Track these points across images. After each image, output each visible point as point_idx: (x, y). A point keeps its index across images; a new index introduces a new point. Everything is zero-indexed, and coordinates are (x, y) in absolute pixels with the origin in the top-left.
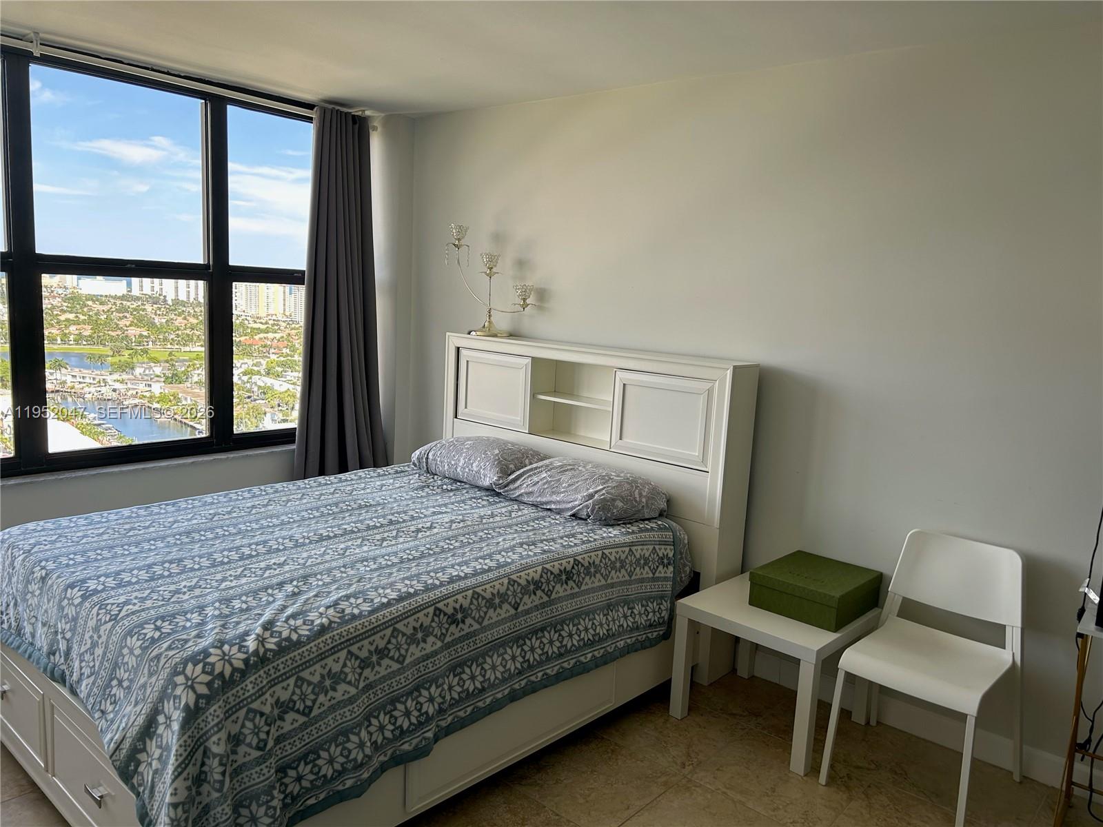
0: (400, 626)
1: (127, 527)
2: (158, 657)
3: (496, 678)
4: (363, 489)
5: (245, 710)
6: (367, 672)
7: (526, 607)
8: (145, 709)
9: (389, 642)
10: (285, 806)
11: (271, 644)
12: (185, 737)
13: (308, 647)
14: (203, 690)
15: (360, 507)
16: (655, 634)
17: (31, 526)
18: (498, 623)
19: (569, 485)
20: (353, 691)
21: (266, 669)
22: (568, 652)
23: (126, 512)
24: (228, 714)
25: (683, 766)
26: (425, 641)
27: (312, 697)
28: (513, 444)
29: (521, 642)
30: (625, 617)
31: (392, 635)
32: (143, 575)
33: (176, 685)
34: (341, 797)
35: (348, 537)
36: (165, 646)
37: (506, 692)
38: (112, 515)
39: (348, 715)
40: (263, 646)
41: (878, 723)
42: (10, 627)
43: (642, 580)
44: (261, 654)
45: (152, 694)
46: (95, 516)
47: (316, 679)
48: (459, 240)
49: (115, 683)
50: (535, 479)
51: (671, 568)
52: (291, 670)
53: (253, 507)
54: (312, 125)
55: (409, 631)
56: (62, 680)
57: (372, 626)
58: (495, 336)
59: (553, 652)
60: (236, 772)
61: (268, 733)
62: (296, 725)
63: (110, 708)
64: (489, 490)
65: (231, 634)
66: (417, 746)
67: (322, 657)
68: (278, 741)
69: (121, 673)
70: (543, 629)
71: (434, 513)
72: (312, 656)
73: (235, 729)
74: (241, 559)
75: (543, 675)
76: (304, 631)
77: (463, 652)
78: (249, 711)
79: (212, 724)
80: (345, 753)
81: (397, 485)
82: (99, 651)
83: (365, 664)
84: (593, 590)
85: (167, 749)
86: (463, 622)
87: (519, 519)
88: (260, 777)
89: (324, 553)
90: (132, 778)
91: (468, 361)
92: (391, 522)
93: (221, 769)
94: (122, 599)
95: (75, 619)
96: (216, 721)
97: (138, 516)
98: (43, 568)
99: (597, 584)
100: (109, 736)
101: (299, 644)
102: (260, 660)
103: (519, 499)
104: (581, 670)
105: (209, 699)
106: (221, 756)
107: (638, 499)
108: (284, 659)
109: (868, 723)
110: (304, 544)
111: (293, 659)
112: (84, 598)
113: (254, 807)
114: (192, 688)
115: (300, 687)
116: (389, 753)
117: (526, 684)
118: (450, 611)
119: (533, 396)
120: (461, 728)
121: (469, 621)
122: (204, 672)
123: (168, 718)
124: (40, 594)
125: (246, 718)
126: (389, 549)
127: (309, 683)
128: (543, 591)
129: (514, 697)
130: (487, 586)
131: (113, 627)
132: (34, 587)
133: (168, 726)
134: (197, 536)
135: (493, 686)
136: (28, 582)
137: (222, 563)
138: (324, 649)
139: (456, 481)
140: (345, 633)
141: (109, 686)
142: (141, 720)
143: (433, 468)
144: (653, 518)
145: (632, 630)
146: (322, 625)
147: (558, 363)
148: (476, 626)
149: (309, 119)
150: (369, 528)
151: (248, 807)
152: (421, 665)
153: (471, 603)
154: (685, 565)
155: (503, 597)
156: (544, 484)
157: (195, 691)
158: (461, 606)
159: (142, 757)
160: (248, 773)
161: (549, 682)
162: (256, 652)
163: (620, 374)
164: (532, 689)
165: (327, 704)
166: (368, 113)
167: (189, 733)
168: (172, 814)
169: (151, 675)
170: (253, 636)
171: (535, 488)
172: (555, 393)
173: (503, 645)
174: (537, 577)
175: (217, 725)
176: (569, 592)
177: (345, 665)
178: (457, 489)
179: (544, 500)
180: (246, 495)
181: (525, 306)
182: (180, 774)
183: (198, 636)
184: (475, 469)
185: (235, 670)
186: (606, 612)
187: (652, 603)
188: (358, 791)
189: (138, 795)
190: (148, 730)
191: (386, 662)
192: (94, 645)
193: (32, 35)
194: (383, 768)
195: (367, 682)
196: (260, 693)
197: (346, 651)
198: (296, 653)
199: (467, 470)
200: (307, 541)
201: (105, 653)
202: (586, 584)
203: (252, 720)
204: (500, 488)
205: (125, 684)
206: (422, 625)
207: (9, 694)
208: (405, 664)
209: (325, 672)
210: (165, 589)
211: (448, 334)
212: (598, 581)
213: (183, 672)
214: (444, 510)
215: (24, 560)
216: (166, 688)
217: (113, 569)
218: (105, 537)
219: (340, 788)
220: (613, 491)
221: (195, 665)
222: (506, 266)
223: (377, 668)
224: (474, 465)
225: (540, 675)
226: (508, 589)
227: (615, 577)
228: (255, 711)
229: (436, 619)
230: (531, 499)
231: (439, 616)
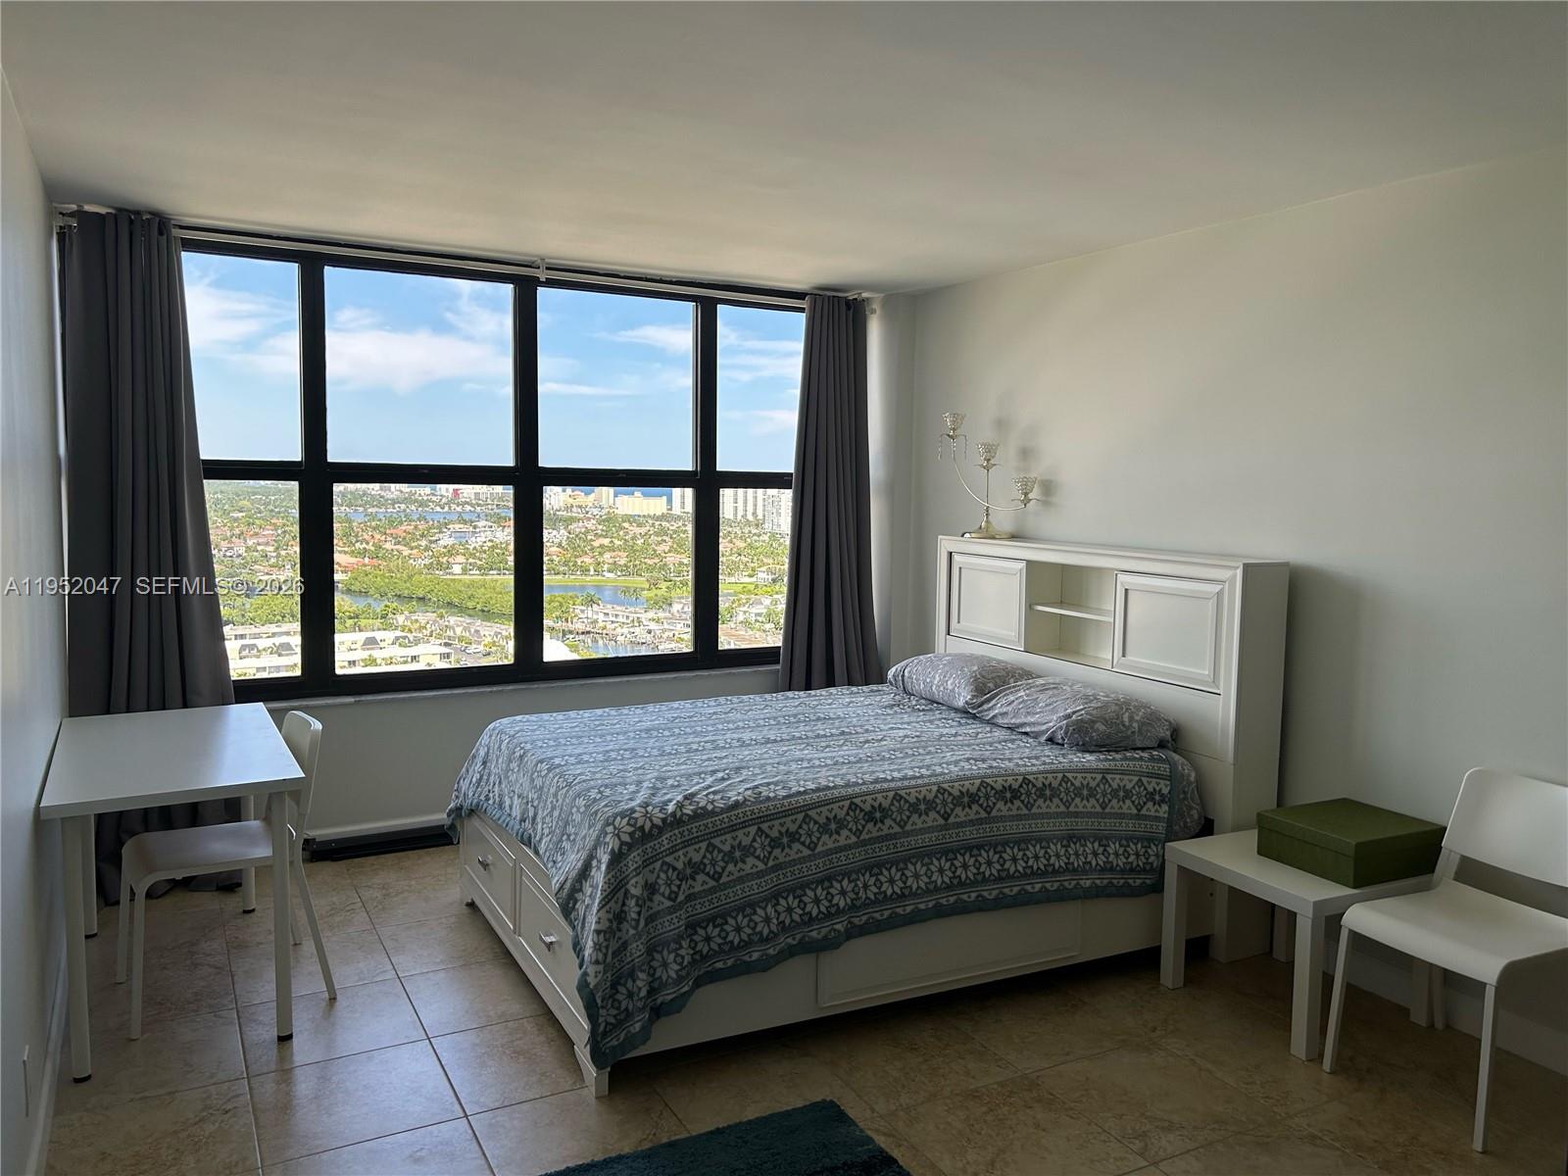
0: (812, 813)
1: (597, 723)
2: (596, 812)
3: (919, 887)
4: (830, 704)
5: (660, 862)
6: (777, 852)
7: (958, 820)
8: (583, 855)
9: (800, 827)
10: (693, 962)
11: (688, 810)
12: (610, 876)
13: (721, 817)
14: (626, 838)
15: (819, 719)
16: (1138, 882)
17: (518, 718)
18: (923, 831)
19: (1047, 705)
20: (761, 866)
21: (681, 830)
22: (1011, 877)
23: (599, 712)
24: (647, 863)
25: (1154, 1029)
26: (838, 833)
27: (722, 864)
28: (999, 662)
29: (951, 856)
30: (1095, 854)
31: (804, 821)
32: (600, 757)
33: (607, 833)
34: (744, 969)
35: (793, 742)
36: (603, 804)
37: (931, 905)
38: (587, 714)
39: (755, 888)
40: (681, 810)
41: (1448, 1027)
42: (494, 803)
43: (1122, 816)
44: (678, 816)
45: (589, 843)
46: (572, 714)
47: (726, 848)
48: (954, 429)
49: (565, 837)
50: (1012, 698)
51: (1165, 808)
52: (703, 835)
53: (715, 713)
54: (804, 314)
55: (822, 820)
56: (528, 843)
57: (784, 809)
58: (994, 538)
59: (991, 874)
60: (650, 919)
61: (679, 887)
62: (706, 887)
63: (560, 858)
64: (964, 712)
65: (657, 800)
66: (826, 936)
67: (733, 828)
68: (690, 898)
69: (571, 830)
70: (979, 847)
71: (892, 728)
72: (724, 826)
73: (652, 879)
74: (687, 752)
75: (978, 897)
76: (720, 804)
77: (882, 853)
78: (664, 863)
79: (632, 868)
80: (752, 924)
81: (866, 703)
82: (556, 813)
83: (775, 843)
84: (1049, 816)
85: (594, 887)
86: (882, 822)
87: (985, 740)
88: (671, 925)
89: (765, 753)
90: (571, 913)
91: (960, 568)
92: (843, 733)
93: (637, 909)
94: (578, 772)
95: (541, 788)
96: (635, 866)
97: (609, 715)
98: (522, 748)
99: (1053, 809)
100: (556, 879)
101: (713, 813)
102: (675, 821)
103: (995, 721)
104: (1024, 901)
105: (630, 846)
106: (638, 898)
107: (1127, 724)
108: (697, 824)
109: (1432, 1026)
110: (749, 745)
111: (706, 826)
112: (549, 770)
113: (665, 952)
114: (618, 836)
115: (711, 853)
116: (798, 937)
117: (956, 902)
118: (868, 808)
119: (1030, 606)
120: (877, 932)
121: (888, 822)
122: (628, 824)
123: (599, 861)
124: (518, 770)
125: (661, 870)
126: (829, 755)
127: (720, 851)
128: (981, 806)
129: (940, 912)
130: (913, 791)
131: (568, 791)
132: (514, 765)
133: (599, 868)
134: (655, 733)
135: (914, 895)
136: (510, 761)
137: (670, 754)
138: (735, 822)
140: (756, 811)
141: (561, 841)
142: (579, 865)
143: (909, 687)
144: (1149, 748)
145: (1103, 870)
146: (737, 802)
147: (1064, 567)
148: (897, 829)
149: (802, 310)
150: (818, 736)
151: (661, 952)
152: (834, 856)
153: (892, 804)
154: (1190, 808)
155: (931, 805)
156: (1021, 703)
157: (619, 838)
158: (880, 804)
159: (579, 896)
160: (661, 920)
161: (982, 906)
162: (674, 814)
163: (1122, 577)
164: (961, 909)
165: (736, 875)
166: (865, 295)
167: (612, 873)
168: (596, 940)
169: (590, 827)
170: (675, 802)
171: (1010, 708)
172: (1061, 604)
173: (929, 855)
174: (973, 790)
175: (635, 869)
176: (1015, 812)
177: (754, 840)
178: (931, 710)
179: (1018, 721)
181: (1027, 501)
182: (604, 906)
183: (631, 799)
184: (950, 687)
185: (653, 826)
186: (1065, 842)
187: (1136, 844)
188: (766, 965)
189: (574, 928)
190: (584, 873)
191: (796, 846)
192: (553, 808)
193: (539, 261)
194: (790, 952)
195: (777, 862)
196: (673, 850)
198: (709, 821)
199: (942, 689)
200: (754, 742)
201: (560, 815)
202: (1039, 807)
203: (666, 872)
204: (973, 708)
205: (572, 838)
206: (835, 816)
207: (491, 867)
208: (816, 851)
209: (736, 843)
210: (613, 768)
211: (940, 537)
212: (1055, 806)
213: (613, 824)
214: (906, 726)
215: (508, 743)
216: (600, 837)
217: (577, 751)
218: (577, 729)
219: (747, 958)
220: (1095, 712)
221: (622, 819)
222: (1007, 456)
223: (787, 850)
224: (949, 682)
225: (973, 895)
226: (936, 796)
227: (1079, 805)
228: (669, 865)
229: (851, 813)
230: (1006, 721)
231: (854, 811)
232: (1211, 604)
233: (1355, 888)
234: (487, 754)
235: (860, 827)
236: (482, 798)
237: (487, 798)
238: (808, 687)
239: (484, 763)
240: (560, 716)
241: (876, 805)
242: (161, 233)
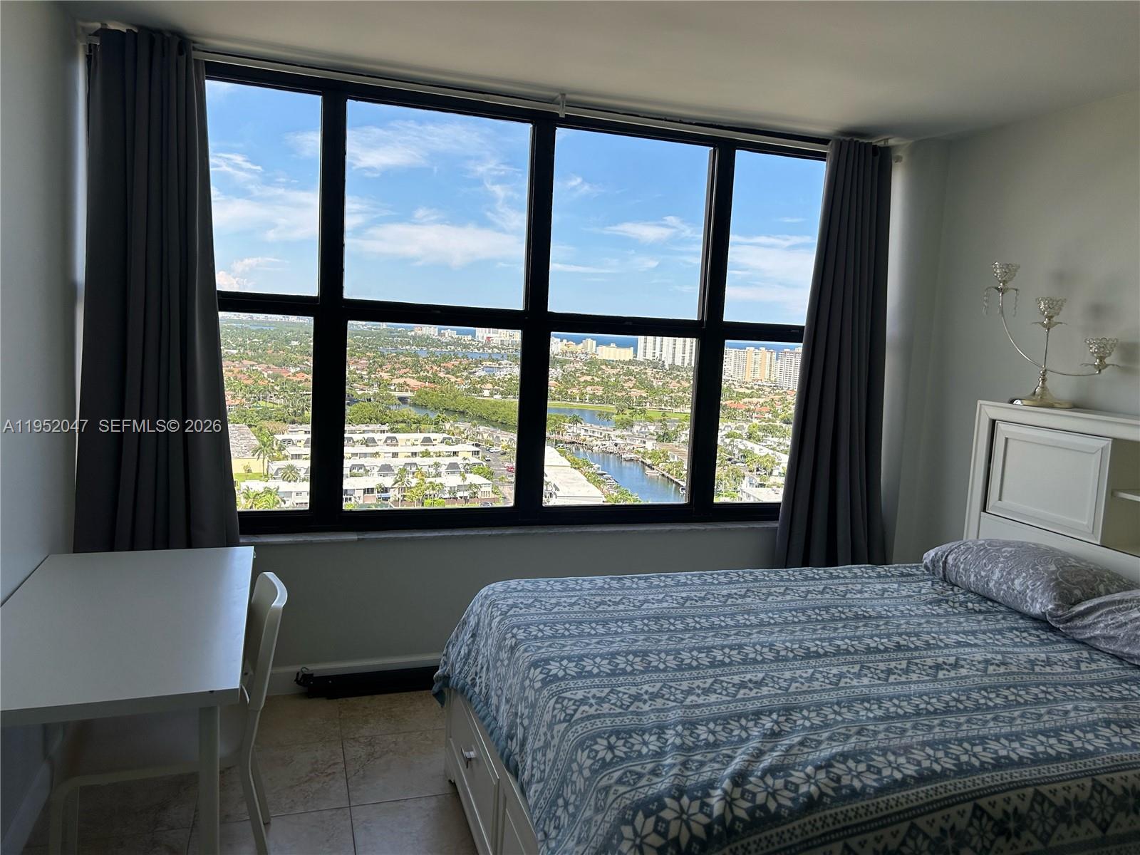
0: (920, 822)
1: (598, 599)
2: (607, 789)
4: (861, 592)
7: (1120, 831)
9: (904, 843)
11: (742, 810)
13: (790, 826)
15: (857, 617)
17: (513, 583)
21: (733, 846)
23: (599, 581)
28: (1078, 559)
31: (909, 834)
32: (606, 666)
33: (622, 838)
35: (842, 659)
36: (616, 775)
38: (586, 583)
40: (732, 811)
42: (481, 692)
44: (728, 823)
45: (596, 836)
46: (570, 581)
48: (1004, 282)
49: (561, 802)
50: (1122, 619)
53: (729, 596)
54: (825, 162)
55: (935, 833)
56: (515, 773)
58: (1052, 407)
63: (553, 834)
64: (1041, 622)
65: (693, 779)
67: (808, 845)
69: (568, 793)
71: (959, 644)
72: (795, 841)
74: (712, 665)
76: (786, 800)
81: (904, 593)
82: (551, 755)
86: (1018, 836)
87: (1094, 676)
89: (811, 679)
91: (1007, 439)
92: (899, 647)
94: (580, 695)
95: (533, 706)
97: (610, 588)
98: (514, 636)
101: (775, 819)
102: (726, 831)
103: (1092, 642)
108: (756, 837)
110: (786, 659)
111: (769, 840)
112: (544, 683)
114: (641, 849)
118: (997, 814)
119: (1112, 493)
121: (1027, 835)
122: (655, 830)
124: (508, 665)
126: (899, 689)
130: (1058, 786)
131: (566, 730)
132: (504, 655)
134: (666, 624)
136: (500, 648)
137: (690, 667)
138: (811, 835)
139: (986, 598)
140: (840, 815)
141: (555, 803)
143: (952, 576)
146: (809, 796)
148: (1038, 846)
149: (820, 156)
150: (869, 650)
153: (1032, 809)
155: (1083, 809)
156: (1136, 628)
158: (1016, 809)
162: (721, 819)
166: (892, 142)
169: (598, 810)
170: (719, 792)
171: (1121, 633)
178: (988, 612)
180: (722, 579)
181: (1100, 368)
183: (654, 772)
184: (1018, 587)
185: (693, 838)
192: (547, 745)
193: (560, 97)
197: (841, 844)
198: (773, 832)
199: (1004, 587)
200: (791, 655)
201: (555, 760)
204: (1059, 622)
205: (571, 809)
206: (953, 827)
210: (625, 691)
211: (980, 402)
213: (633, 821)
215: (499, 622)
216: (611, 837)
217: (577, 651)
218: (576, 608)
221: (646, 817)
224: (1016, 582)
226: (1092, 797)
229: (976, 822)
230: (1112, 647)
231: (980, 819)
234: (478, 624)
235: (987, 844)
236: (469, 679)
237: (474, 685)
239: (474, 636)
240: (556, 584)
241: (1010, 809)
242: (181, 52)
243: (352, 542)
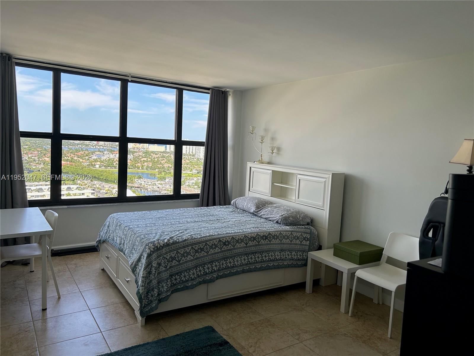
0: (208, 243)
1: (143, 215)
2: (143, 242)
3: (238, 264)
4: (214, 211)
5: (162, 257)
6: (197, 254)
7: (250, 245)
8: (139, 255)
9: (204, 247)
10: (171, 286)
11: (171, 241)
12: (147, 261)
13: (181, 244)
14: (152, 250)
15: (211, 215)
16: (300, 263)
17: (119, 213)
18: (240, 248)
19: (276, 212)
20: (192, 258)
21: (169, 247)
22: (264, 261)
23: (144, 212)
24: (158, 257)
25: (303, 305)
26: (215, 249)
27: (181, 257)
28: (263, 199)
29: (247, 255)
30: (288, 255)
31: (205, 245)
32: (144, 226)
33: (146, 248)
34: (187, 288)
35: (203, 222)
36: (145, 240)
37: (241, 269)
38: (140, 213)
39: (190, 264)
40: (169, 242)
41: (383, 304)
42: (111, 239)
43: (296, 244)
44: (168, 243)
45: (141, 251)
46: (136, 212)
47: (182, 253)
48: (253, 131)
49: (133, 249)
50: (266, 210)
51: (308, 242)
52: (175, 249)
53: (179, 213)
54: (209, 95)
55: (211, 245)
56: (122, 251)
57: (199, 241)
58: (263, 163)
59: (259, 261)
60: (159, 273)
61: (168, 264)
62: (176, 264)
63: (131, 256)
64: (253, 214)
65: (161, 238)
66: (211, 278)
67: (184, 247)
68: (170, 267)
69: (135, 247)
70: (256, 253)
71: (232, 218)
72: (181, 246)
73: (159, 261)
74: (171, 224)
75: (255, 267)
76: (181, 240)
77: (228, 254)
78: (163, 257)
79: (154, 258)
80: (189, 275)
81: (225, 211)
82: (131, 242)
83: (197, 251)
84: (276, 244)
85: (142, 264)
86: (228, 245)
87: (259, 222)
88: (165, 275)
89: (194, 225)
90: (135, 272)
91: (253, 172)
92: (217, 219)
93: (155, 270)
94: (138, 230)
95: (126, 235)
96: (155, 258)
97: (147, 213)
98: (120, 223)
99: (277, 242)
100: (130, 261)
101: (178, 242)
102: (167, 245)
103: (262, 216)
104: (268, 268)
105: (153, 252)
106: (155, 267)
107: (298, 218)
108: (173, 246)
109: (379, 304)
110: (190, 223)
112: (129, 229)
113: (163, 283)
114: (150, 249)
115: (177, 254)
116: (202, 279)
117: (248, 269)
118: (224, 241)
119: (273, 183)
120: (225, 277)
121: (230, 245)
122: (153, 245)
123: (144, 256)
125: (162, 259)
126: (213, 226)
127: (180, 254)
128: (257, 241)
129: (244, 272)
130: (237, 236)
131: (134, 235)
132: (118, 228)
133: (144, 258)
134: (161, 219)
135: (236, 266)
136: (116, 226)
137: (166, 225)
138: (185, 245)
139: (244, 211)
140: (191, 242)
141: (132, 250)
142: (138, 257)
143: (237, 206)
144: (304, 225)
145: (290, 260)
146: (186, 239)
147: (283, 173)
148: (232, 247)
149: (209, 93)
150: (210, 220)
151: (162, 283)
152: (214, 255)
153: (231, 240)
154: (315, 242)
155: (242, 241)
156: (269, 212)
157: (150, 250)
158: (228, 240)
159: (137, 267)
160: (162, 274)
161: (256, 270)
162: (167, 243)
163: (299, 176)
164: (250, 271)
165: (185, 261)
166: (228, 90)
167: (148, 260)
168: (142, 279)
169: (141, 246)
170: (167, 239)
171: (266, 213)
172: (282, 183)
173: (241, 255)
174: (254, 236)
175: (155, 259)
176: (266, 243)
177: (190, 250)
178: (243, 213)
179: (268, 217)
180: (179, 210)
181: (273, 153)
182: (145, 270)
183: (154, 238)
185: (160, 246)
186: (280, 252)
187: (300, 252)
188: (193, 287)
189: (135, 276)
190: (139, 260)
191: (203, 252)
192: (130, 241)
193: (129, 75)
194: (200, 283)
195: (197, 257)
196: (166, 253)
197: (191, 247)
198: (177, 245)
199: (247, 207)
200: (191, 222)
201: (132, 242)
202: (273, 241)
203: (164, 260)
204: (256, 213)
205: (135, 249)
206: (215, 244)
207: (110, 258)
208: (209, 254)
209: (185, 251)
210: (148, 229)
211: (248, 162)
212: (277, 241)
213: (148, 245)
214: (236, 218)
215: (116, 221)
216: (144, 249)
217: (137, 224)
218: (137, 217)
219: (187, 285)
220: (289, 214)
221: (151, 244)
222: (267, 140)
223: (200, 253)
224: (249, 205)
225: (254, 267)
226: (244, 238)
227: (284, 241)
228: (165, 258)
229: (219, 243)
230: (264, 217)
231: (220, 242)
232: (323, 185)
233: (359, 265)
234: (109, 224)
235: (222, 247)
236: (107, 237)
237: (109, 237)
238: (208, 206)
239: (108, 227)
240: (132, 213)
241: (227, 240)
242: (9, 60)
243: (66, 208)
